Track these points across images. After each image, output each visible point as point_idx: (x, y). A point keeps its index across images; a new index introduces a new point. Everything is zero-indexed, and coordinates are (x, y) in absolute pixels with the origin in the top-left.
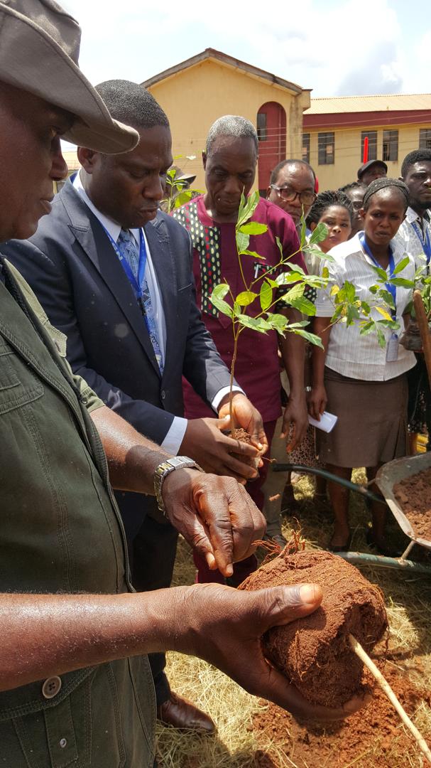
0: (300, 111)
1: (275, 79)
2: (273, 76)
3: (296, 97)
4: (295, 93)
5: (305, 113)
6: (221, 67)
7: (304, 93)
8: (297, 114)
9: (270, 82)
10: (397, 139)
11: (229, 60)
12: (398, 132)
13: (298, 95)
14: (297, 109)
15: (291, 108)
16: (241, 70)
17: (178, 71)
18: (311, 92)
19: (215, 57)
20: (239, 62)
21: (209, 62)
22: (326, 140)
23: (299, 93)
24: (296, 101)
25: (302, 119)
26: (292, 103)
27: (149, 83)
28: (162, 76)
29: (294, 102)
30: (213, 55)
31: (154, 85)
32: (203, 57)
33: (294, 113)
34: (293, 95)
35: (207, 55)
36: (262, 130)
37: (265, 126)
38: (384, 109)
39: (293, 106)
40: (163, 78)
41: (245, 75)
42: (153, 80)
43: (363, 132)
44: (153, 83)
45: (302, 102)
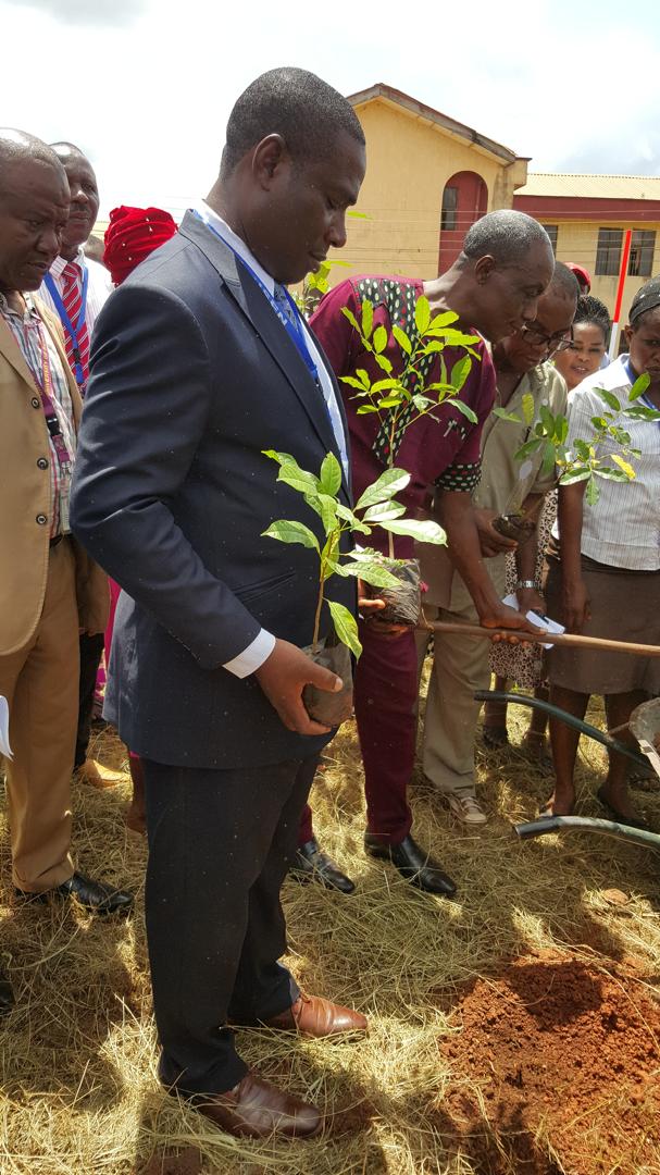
0: (509, 190)
1: (475, 137)
2: (473, 132)
3: (505, 167)
4: (504, 162)
5: (517, 192)
6: (397, 113)
7: (517, 162)
8: (505, 194)
9: (468, 142)
10: (653, 244)
11: (407, 103)
12: (655, 233)
13: (508, 165)
14: (505, 185)
15: (497, 183)
16: (426, 120)
18: (529, 163)
19: (389, 97)
20: (423, 107)
21: (379, 104)
23: (511, 162)
24: (505, 175)
25: (511, 201)
26: (498, 176)
29: (501, 174)
30: (386, 93)
32: (370, 95)
33: (500, 192)
34: (502, 166)
35: (376, 92)
36: (450, 212)
37: (456, 206)
38: (637, 196)
39: (500, 180)
41: (431, 127)
43: (601, 229)
45: (514, 177)
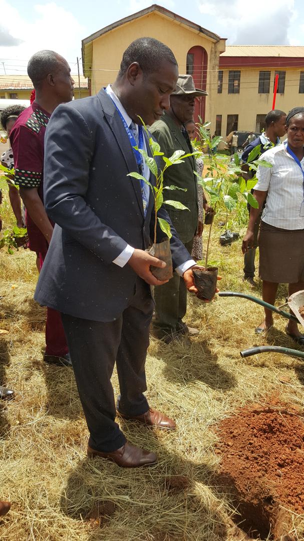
0: (218, 54)
1: (201, 29)
2: (200, 27)
3: (215, 43)
4: (215, 41)
5: (221, 55)
6: (163, 19)
7: (221, 41)
8: (216, 56)
9: (197, 32)
10: (284, 78)
11: (167, 13)
12: (285, 72)
13: (217, 42)
14: (216, 52)
15: (211, 51)
16: (177, 22)
17: (133, 19)
18: (226, 41)
19: (159, 11)
20: (176, 16)
21: (155, 14)
22: (235, 77)
23: (218, 41)
24: (215, 47)
25: (218, 59)
26: (212, 48)
27: (111, 27)
28: (120, 22)
29: (213, 47)
30: (158, 9)
31: (114, 29)
32: (150, 10)
33: (213, 55)
34: (213, 43)
35: (153, 9)
36: (190, 66)
37: (193, 63)
38: (277, 55)
39: (213, 49)
40: (121, 24)
41: (180, 25)
42: (114, 26)
43: (260, 72)
44: (113, 28)
45: (220, 48)
